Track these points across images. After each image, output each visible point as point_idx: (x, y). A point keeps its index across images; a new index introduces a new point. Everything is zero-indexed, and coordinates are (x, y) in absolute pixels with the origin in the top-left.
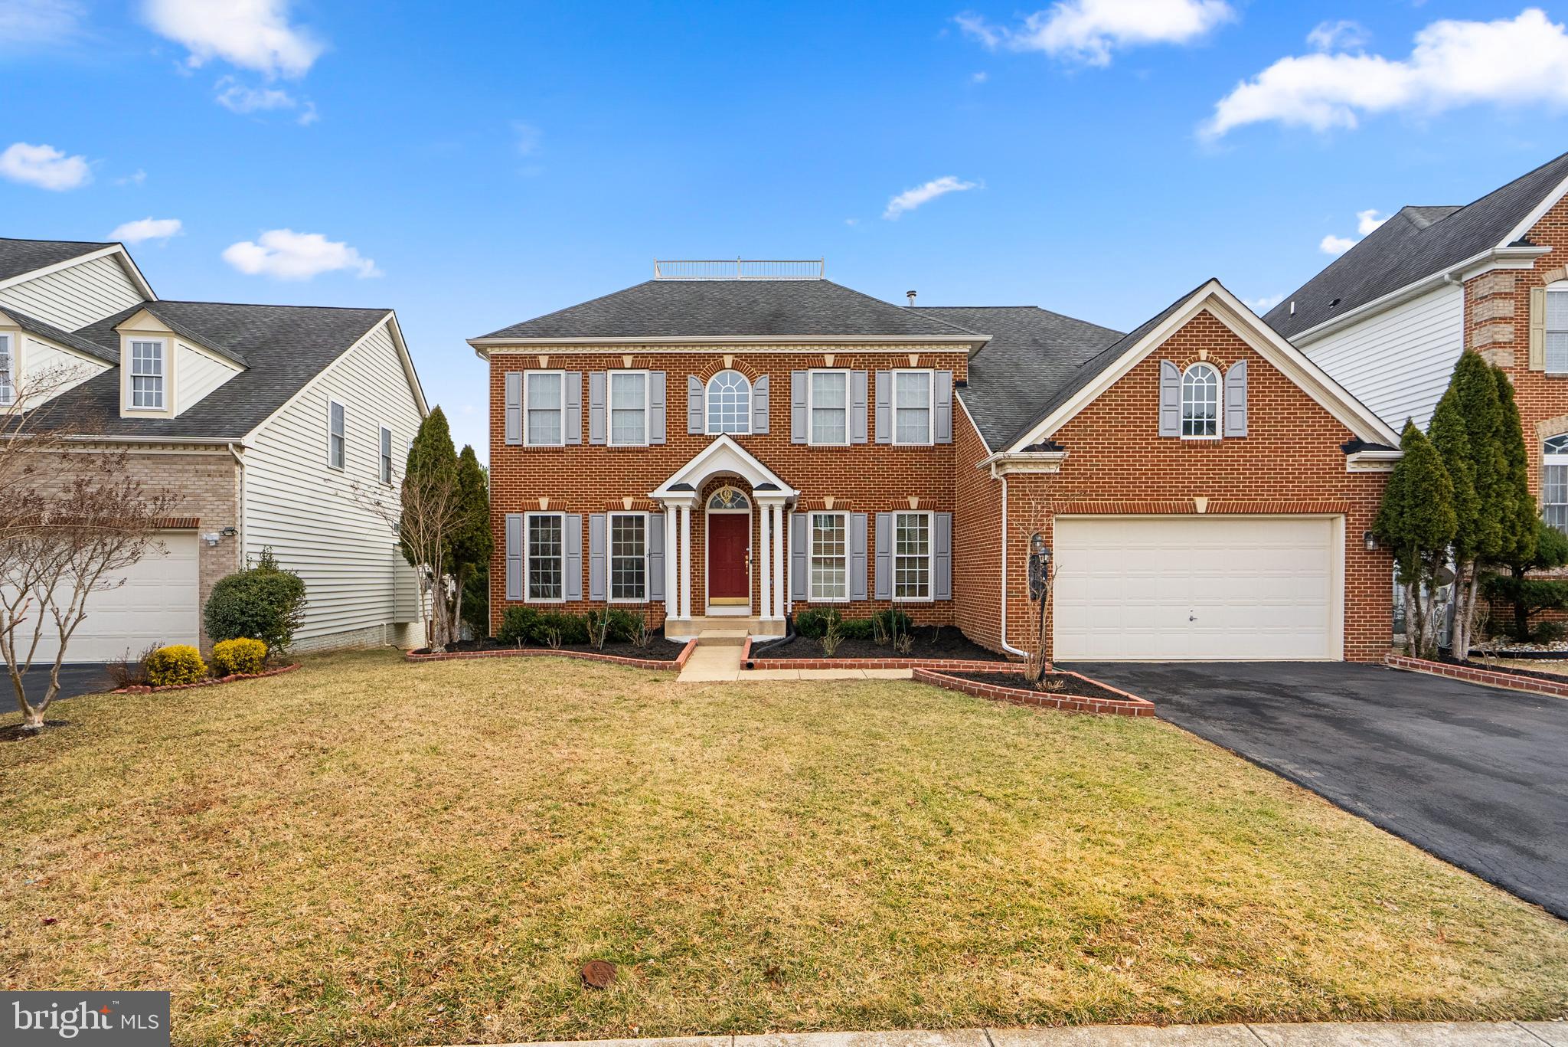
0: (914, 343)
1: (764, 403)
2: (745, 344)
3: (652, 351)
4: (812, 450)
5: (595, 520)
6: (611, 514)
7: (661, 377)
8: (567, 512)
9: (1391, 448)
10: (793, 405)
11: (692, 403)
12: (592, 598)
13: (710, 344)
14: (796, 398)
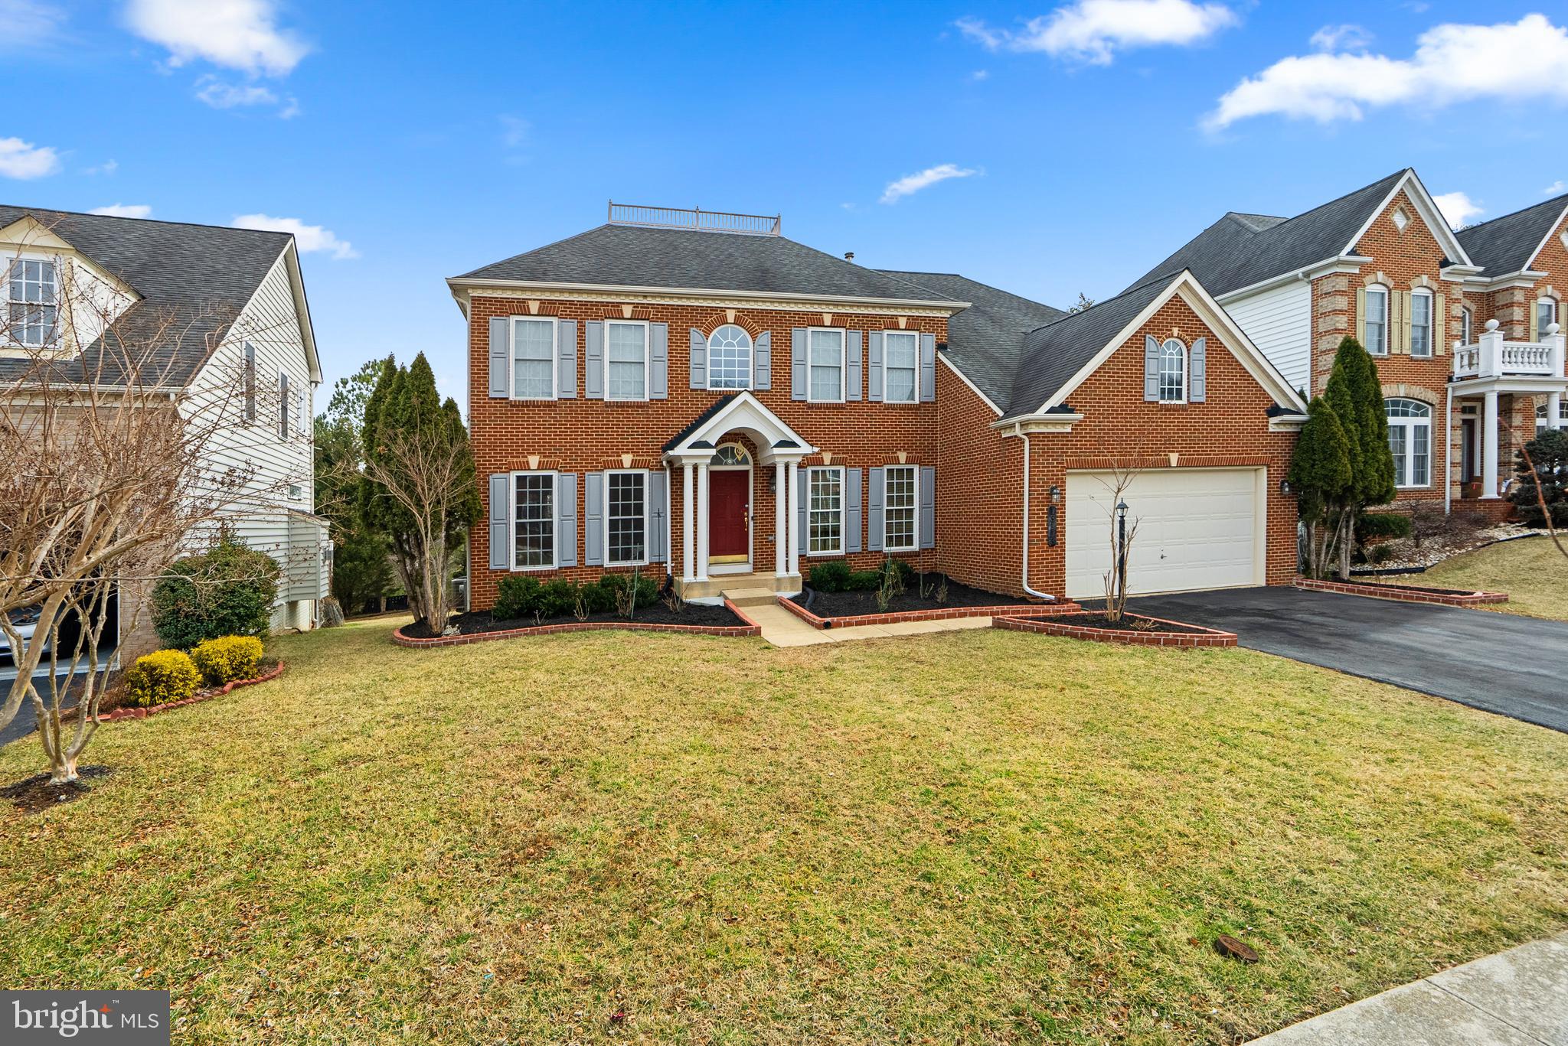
0: (903, 307)
1: (765, 359)
2: (748, 299)
3: (653, 302)
4: (811, 406)
5: (591, 478)
6: (607, 473)
7: (662, 330)
8: (560, 471)
9: (1299, 413)
10: (793, 362)
11: (695, 357)
12: (588, 562)
13: (714, 298)
14: (796, 355)
